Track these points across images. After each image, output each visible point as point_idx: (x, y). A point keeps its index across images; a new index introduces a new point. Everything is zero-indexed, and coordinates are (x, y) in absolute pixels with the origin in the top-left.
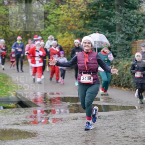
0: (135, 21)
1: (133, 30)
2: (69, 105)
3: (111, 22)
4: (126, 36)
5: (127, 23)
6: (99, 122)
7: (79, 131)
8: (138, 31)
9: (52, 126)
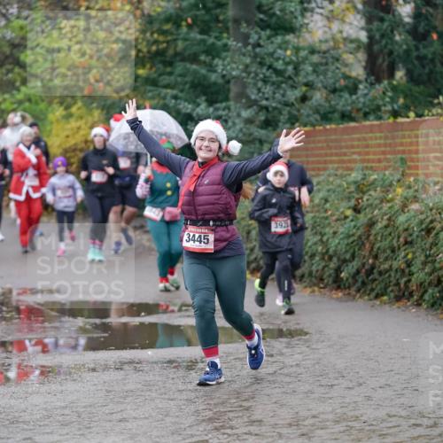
0: (290, 68)
1: (283, 96)
2: (81, 324)
3: (215, 71)
4: (261, 113)
5: (263, 74)
6: (173, 379)
7: (111, 406)
8: (296, 99)
9: (30, 390)
